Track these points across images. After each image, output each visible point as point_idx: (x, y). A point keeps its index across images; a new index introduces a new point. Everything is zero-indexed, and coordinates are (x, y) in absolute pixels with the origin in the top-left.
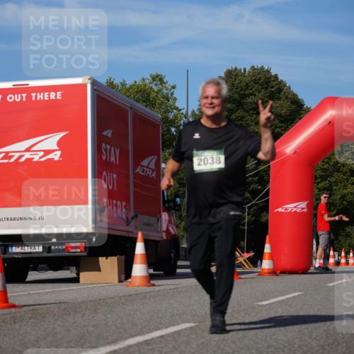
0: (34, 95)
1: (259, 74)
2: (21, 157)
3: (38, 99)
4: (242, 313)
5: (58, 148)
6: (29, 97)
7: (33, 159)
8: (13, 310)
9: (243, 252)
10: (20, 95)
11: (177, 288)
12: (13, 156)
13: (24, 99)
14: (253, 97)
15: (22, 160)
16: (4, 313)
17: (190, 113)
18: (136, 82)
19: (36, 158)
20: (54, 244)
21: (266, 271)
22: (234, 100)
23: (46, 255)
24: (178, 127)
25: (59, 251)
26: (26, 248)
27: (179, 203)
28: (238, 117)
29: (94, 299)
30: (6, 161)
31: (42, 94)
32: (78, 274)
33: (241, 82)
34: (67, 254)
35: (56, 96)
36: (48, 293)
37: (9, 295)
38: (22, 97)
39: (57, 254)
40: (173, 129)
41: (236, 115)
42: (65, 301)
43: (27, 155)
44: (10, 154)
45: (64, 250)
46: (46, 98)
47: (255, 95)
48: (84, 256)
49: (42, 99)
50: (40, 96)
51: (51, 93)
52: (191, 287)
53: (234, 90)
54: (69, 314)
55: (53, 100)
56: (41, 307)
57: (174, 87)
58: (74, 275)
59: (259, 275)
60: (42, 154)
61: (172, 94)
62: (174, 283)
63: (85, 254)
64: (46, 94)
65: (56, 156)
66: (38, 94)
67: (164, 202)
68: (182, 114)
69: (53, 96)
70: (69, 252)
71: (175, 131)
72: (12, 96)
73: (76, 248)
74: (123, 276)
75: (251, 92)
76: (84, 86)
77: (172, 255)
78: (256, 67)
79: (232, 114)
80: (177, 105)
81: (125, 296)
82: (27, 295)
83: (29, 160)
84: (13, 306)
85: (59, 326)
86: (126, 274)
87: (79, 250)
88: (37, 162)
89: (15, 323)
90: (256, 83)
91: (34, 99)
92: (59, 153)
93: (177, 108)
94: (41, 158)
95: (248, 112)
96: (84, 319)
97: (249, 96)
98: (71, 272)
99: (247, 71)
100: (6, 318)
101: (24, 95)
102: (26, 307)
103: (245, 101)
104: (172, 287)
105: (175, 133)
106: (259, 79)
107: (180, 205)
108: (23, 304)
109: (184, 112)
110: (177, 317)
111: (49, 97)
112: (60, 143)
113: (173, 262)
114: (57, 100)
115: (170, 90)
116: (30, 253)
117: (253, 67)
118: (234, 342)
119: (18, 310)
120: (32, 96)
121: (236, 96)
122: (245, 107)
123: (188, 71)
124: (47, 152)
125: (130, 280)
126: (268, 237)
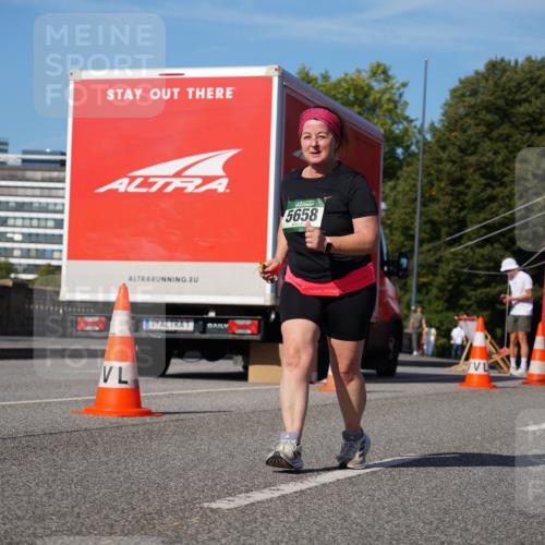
0: (190, 90)
1: (539, 69)
2: (167, 184)
3: (197, 96)
4: (498, 443)
5: (223, 174)
6: (183, 93)
7: (185, 188)
8: (148, 419)
9: (501, 347)
10: (169, 90)
11: (397, 398)
12: (155, 183)
13: (176, 97)
14: (527, 105)
15: (169, 189)
16: (134, 422)
17: (427, 126)
18: (346, 75)
19: (190, 188)
20: (212, 320)
21: (535, 378)
22: (498, 108)
23: (198, 335)
24: (407, 148)
25: (219, 331)
26: (169, 324)
27: (405, 266)
28: (501, 135)
29: (270, 408)
30: (144, 190)
31: (203, 90)
32: (246, 368)
33: (509, 81)
34: (230, 336)
35: (224, 94)
36: (199, 394)
37: (142, 394)
38: (172, 93)
39: (215, 336)
40: (399, 151)
41: (500, 131)
42: (226, 408)
43: (177, 183)
44: (151, 180)
45: (226, 331)
46: (209, 97)
47: (530, 102)
48: (256, 341)
49: (203, 97)
50: (200, 93)
51: (218, 89)
52: (419, 397)
53: (499, 93)
54: (232, 430)
55: (220, 99)
56: (189, 416)
57: (404, 85)
58: (239, 368)
59: (524, 383)
60: (199, 181)
61: (401, 96)
62: (392, 389)
63: (258, 337)
64: (209, 89)
65: (221, 186)
66: (198, 90)
67: (383, 263)
68: (415, 127)
69: (219, 93)
70: (234, 333)
71: (403, 154)
72: (157, 90)
73: (245, 327)
74: (315, 375)
75: (524, 96)
76: (268, 80)
77: (391, 346)
78: (533, 58)
79: (492, 131)
80: (407, 113)
81: (318, 406)
82: (168, 396)
83: (179, 190)
84: (149, 413)
85: (217, 447)
86: (318, 371)
87: (249, 332)
88: (191, 194)
89: (151, 439)
90: (532, 84)
91: (190, 96)
92: (225, 181)
93: (407, 119)
94: (197, 187)
95: (517, 128)
96: (255, 438)
97: (520, 103)
98: (236, 363)
99: (520, 63)
100: (138, 432)
101: (176, 90)
102: (167, 416)
103: (514, 111)
104: (388, 395)
105: (401, 157)
106: (539, 78)
107: (406, 269)
108: (162, 410)
109: (418, 124)
110: (398, 444)
111: (214, 95)
112: (227, 166)
113: (391, 356)
114: (225, 100)
115: (398, 89)
116: (175, 332)
117: (529, 59)
118: (484, 488)
119: (154, 419)
120: (187, 93)
121: (501, 102)
122: (514, 119)
123: (426, 62)
124: (207, 179)
125: (325, 381)
126: (540, 326)
